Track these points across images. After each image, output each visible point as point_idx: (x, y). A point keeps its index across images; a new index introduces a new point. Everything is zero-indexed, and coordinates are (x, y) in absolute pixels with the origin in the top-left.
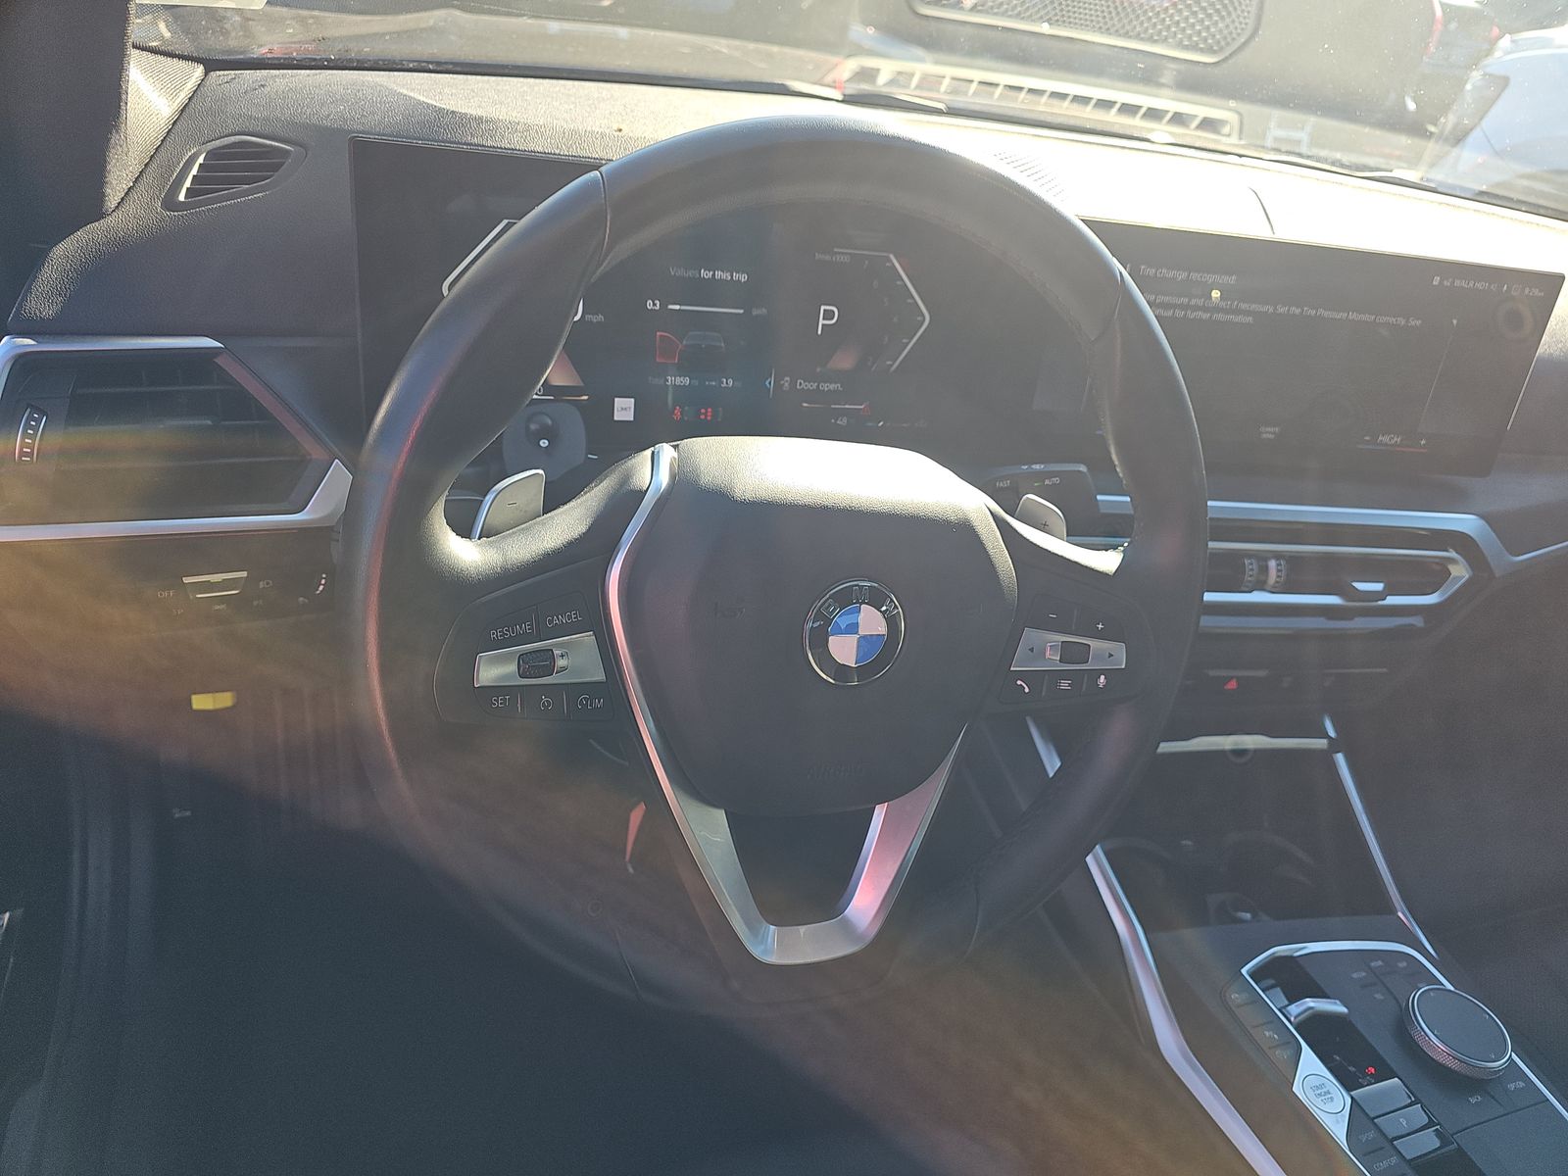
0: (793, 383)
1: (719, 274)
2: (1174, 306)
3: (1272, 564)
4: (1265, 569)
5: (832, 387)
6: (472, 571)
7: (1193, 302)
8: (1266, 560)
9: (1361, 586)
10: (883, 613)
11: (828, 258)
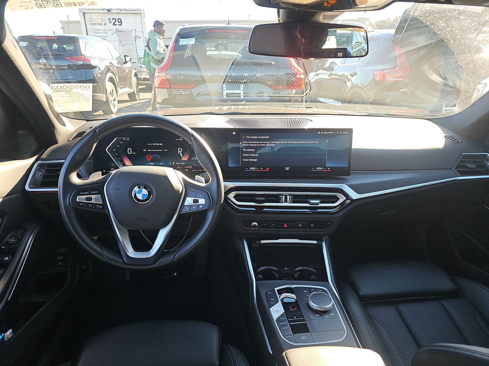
0: (175, 163)
1: (157, 144)
2: (256, 144)
3: (288, 197)
4: (286, 198)
5: (183, 163)
6: (79, 184)
7: (260, 142)
8: (287, 196)
9: (312, 201)
10: (147, 190)
11: (178, 140)
